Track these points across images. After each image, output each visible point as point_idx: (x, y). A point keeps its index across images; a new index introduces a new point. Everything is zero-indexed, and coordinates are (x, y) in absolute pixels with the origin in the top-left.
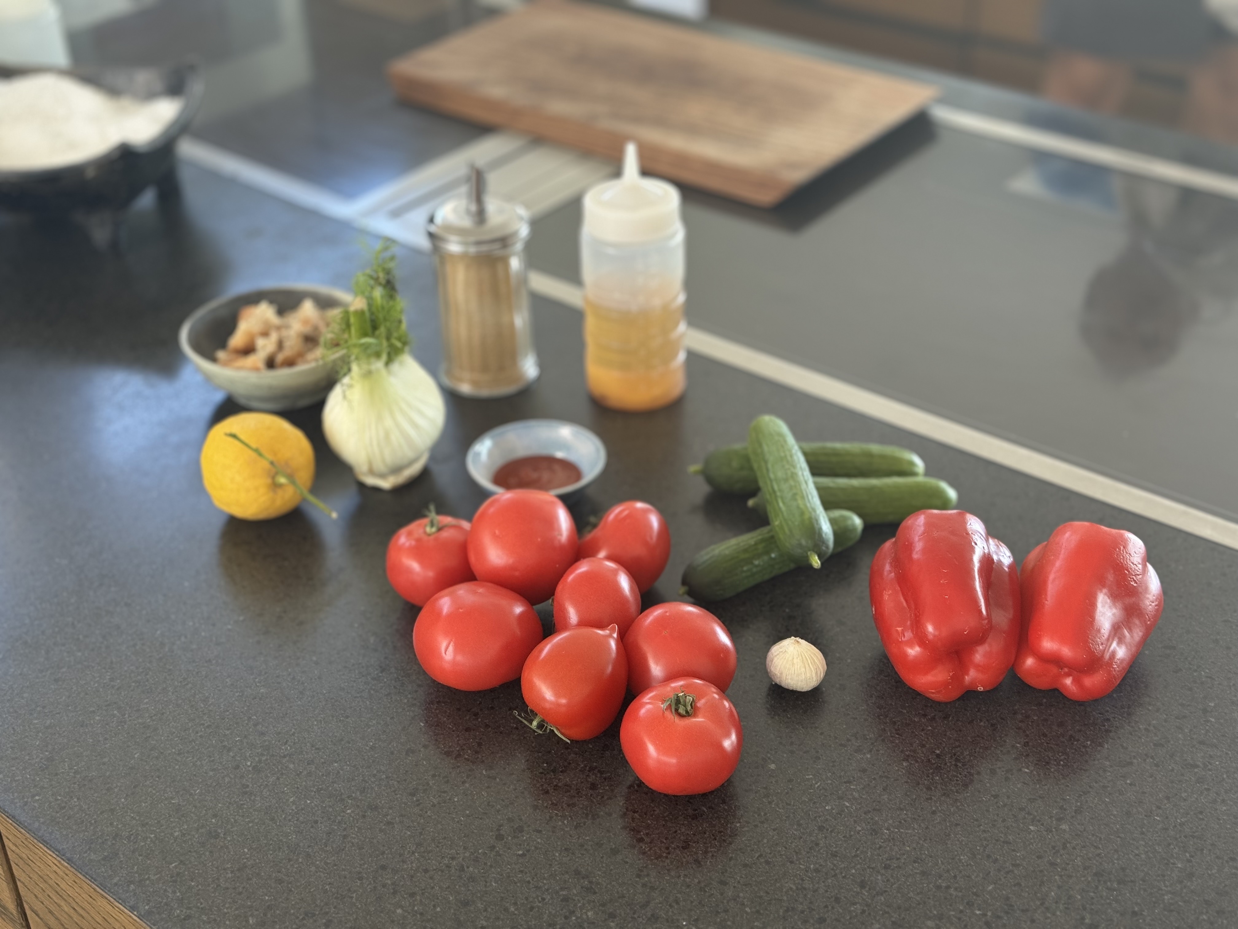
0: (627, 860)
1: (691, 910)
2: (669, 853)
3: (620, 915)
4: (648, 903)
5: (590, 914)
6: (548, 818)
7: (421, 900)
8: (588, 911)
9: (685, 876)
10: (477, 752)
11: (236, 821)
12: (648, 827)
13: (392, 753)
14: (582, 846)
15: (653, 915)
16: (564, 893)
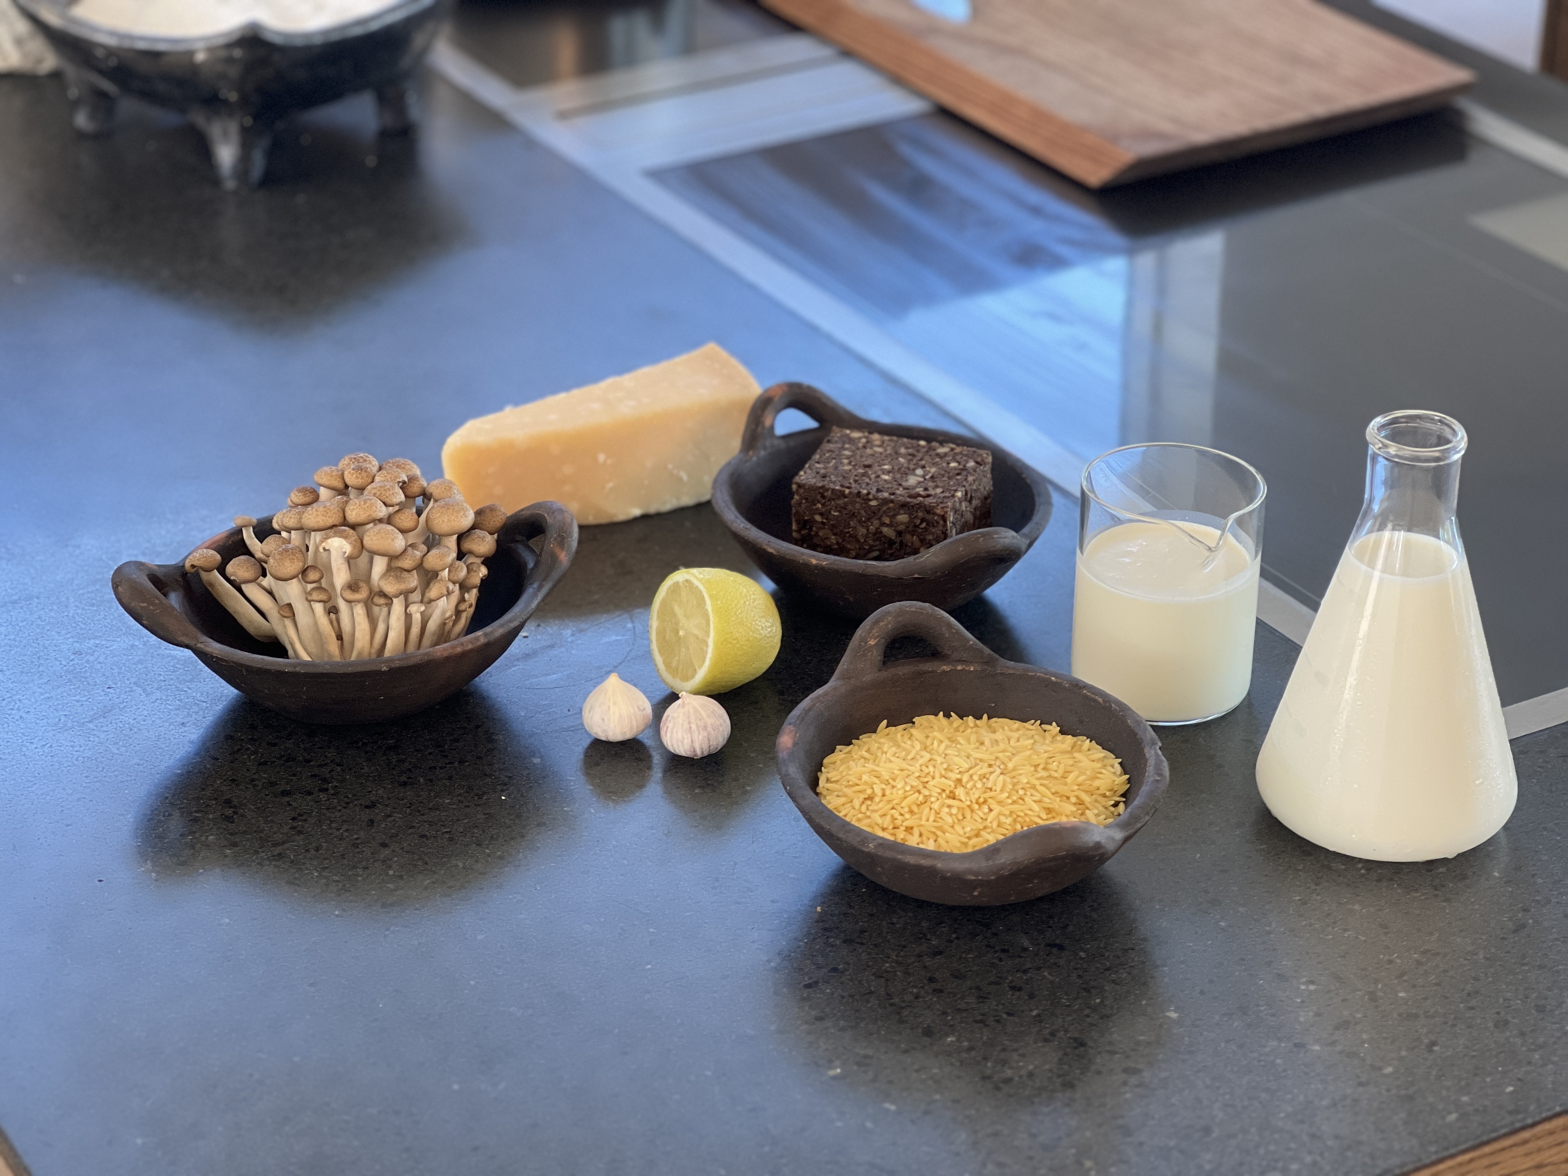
0: (294, 803)
1: (325, 859)
2: (345, 808)
3: (244, 846)
4: (284, 843)
5: (211, 837)
6: (236, 748)
8: (211, 835)
9: (347, 830)
12: (343, 781)
14: (253, 780)
15: (279, 854)
16: (197, 815)
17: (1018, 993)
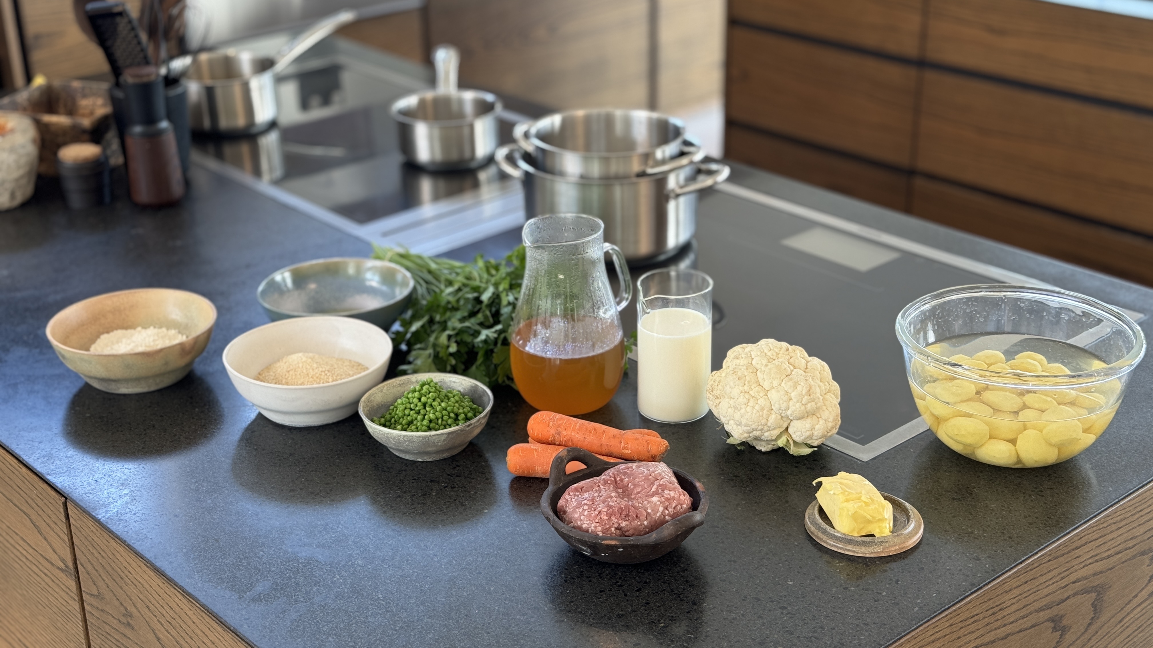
7: (274, 550)
10: (328, 493)
11: (189, 511)
13: (282, 490)
17: (724, 583)
